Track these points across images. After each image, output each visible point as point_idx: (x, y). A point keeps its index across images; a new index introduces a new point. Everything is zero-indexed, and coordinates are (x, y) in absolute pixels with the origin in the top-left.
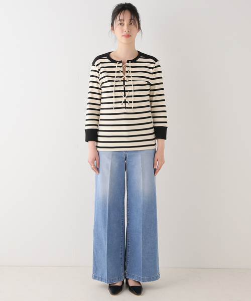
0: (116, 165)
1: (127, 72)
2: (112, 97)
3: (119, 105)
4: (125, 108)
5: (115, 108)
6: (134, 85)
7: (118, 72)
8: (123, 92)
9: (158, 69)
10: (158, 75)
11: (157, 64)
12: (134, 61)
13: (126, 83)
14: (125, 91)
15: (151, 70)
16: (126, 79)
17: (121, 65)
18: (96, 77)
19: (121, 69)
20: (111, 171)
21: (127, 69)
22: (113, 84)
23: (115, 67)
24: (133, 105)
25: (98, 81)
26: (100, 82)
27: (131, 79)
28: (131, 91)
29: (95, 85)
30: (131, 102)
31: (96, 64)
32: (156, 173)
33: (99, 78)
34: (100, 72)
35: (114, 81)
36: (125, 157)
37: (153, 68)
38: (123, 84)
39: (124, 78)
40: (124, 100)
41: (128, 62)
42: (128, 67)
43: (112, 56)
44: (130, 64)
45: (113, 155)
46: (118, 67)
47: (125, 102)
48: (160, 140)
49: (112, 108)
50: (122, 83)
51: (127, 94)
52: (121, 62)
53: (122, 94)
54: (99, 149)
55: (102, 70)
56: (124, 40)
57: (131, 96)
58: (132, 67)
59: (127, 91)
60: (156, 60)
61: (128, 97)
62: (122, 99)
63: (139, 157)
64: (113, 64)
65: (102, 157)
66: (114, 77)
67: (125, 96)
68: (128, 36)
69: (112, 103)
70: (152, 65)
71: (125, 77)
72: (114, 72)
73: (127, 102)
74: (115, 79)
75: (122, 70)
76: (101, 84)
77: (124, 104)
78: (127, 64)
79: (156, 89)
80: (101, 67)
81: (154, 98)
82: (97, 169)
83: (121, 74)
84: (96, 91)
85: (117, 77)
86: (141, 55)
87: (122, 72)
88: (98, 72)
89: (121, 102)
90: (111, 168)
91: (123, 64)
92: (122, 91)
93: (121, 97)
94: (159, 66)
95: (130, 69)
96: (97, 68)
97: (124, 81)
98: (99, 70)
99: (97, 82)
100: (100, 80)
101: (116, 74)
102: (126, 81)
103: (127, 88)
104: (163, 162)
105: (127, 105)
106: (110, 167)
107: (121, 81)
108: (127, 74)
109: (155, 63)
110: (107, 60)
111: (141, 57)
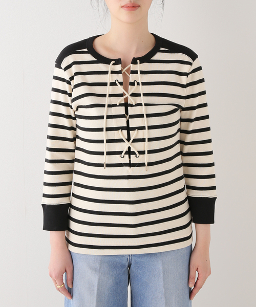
0: (109, 282)
1: (132, 84)
2: (102, 142)
3: (116, 159)
4: (130, 165)
5: (108, 165)
6: (148, 116)
7: (113, 84)
8: (125, 132)
9: (197, 76)
10: (197, 89)
11: (196, 64)
12: (147, 59)
13: (132, 111)
14: (128, 129)
15: (184, 80)
16: (131, 100)
17: (118, 68)
18: (65, 92)
19: (120, 78)
20: (99, 295)
21: (132, 78)
22: (103, 112)
23: (106, 73)
24: (146, 158)
25: (69, 102)
26: (74, 105)
27: (142, 100)
28: (143, 128)
29: (63, 110)
30: (142, 153)
31: (64, 65)
32: (192, 295)
33: (70, 95)
34: (74, 83)
35: (103, 106)
36: (127, 264)
37: (186, 74)
38: (124, 112)
39: (126, 99)
40: (126, 149)
41: (134, 61)
42: (135, 72)
43: (99, 46)
44: (139, 67)
45: (102, 263)
46: (113, 72)
47: (129, 152)
48: (201, 227)
49: (101, 165)
50: (122, 110)
51: (134, 135)
52: (118, 62)
53: (123, 134)
54: (72, 248)
55: (78, 80)
56: (124, 15)
57: (143, 140)
58: (142, 72)
59: (134, 129)
60: (194, 56)
61: (135, 141)
62: (123, 147)
63: (159, 266)
64: (101, 67)
65: (80, 266)
66: (104, 96)
67: (128, 139)
68: (134, 7)
69: (102, 153)
70: (186, 69)
71: (127, 95)
72: (105, 84)
73: (134, 153)
74: (107, 101)
75: (121, 80)
76: (75, 109)
77: (127, 156)
78: (133, 67)
79: (193, 117)
80: (77, 74)
81: (190, 138)
82: (70, 292)
83: (119, 89)
84: (65, 122)
85: (110, 96)
86: (161, 44)
87: (121, 84)
88: (69, 83)
89: (120, 153)
90: (98, 290)
91: (124, 67)
92: (122, 128)
93: (121, 141)
94: (199, 69)
95: (140, 78)
96: (66, 75)
97: (126, 105)
98: (72, 78)
99: (67, 105)
100: (73, 100)
101: (108, 90)
102: (132, 106)
103: (134, 123)
104: (208, 272)
105: (134, 159)
106: (96, 288)
107: (121, 105)
108: (132, 89)
109: (190, 64)
110: (89, 57)
111: (162, 49)
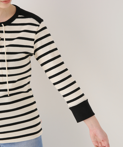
42: (1, 32)
111: (19, 16)
